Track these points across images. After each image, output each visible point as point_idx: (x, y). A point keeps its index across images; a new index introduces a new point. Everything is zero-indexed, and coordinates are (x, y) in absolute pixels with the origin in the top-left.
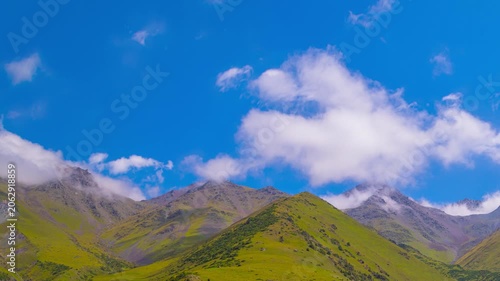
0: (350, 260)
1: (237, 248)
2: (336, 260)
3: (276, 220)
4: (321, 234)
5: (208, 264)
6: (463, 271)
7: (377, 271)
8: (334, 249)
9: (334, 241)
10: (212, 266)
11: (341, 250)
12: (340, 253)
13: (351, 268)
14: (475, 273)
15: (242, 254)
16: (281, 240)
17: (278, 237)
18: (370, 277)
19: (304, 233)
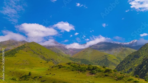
0: (44, 56)
1: (15, 53)
2: (41, 56)
3: (25, 47)
4: (37, 51)
5: (7, 56)
6: (73, 58)
7: (51, 58)
8: (40, 54)
9: (40, 52)
10: (8, 57)
11: (42, 54)
12: (42, 55)
13: (45, 58)
14: (76, 59)
15: (16, 54)
16: (27, 51)
17: (26, 51)
18: (49, 59)
19: (32, 50)
